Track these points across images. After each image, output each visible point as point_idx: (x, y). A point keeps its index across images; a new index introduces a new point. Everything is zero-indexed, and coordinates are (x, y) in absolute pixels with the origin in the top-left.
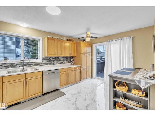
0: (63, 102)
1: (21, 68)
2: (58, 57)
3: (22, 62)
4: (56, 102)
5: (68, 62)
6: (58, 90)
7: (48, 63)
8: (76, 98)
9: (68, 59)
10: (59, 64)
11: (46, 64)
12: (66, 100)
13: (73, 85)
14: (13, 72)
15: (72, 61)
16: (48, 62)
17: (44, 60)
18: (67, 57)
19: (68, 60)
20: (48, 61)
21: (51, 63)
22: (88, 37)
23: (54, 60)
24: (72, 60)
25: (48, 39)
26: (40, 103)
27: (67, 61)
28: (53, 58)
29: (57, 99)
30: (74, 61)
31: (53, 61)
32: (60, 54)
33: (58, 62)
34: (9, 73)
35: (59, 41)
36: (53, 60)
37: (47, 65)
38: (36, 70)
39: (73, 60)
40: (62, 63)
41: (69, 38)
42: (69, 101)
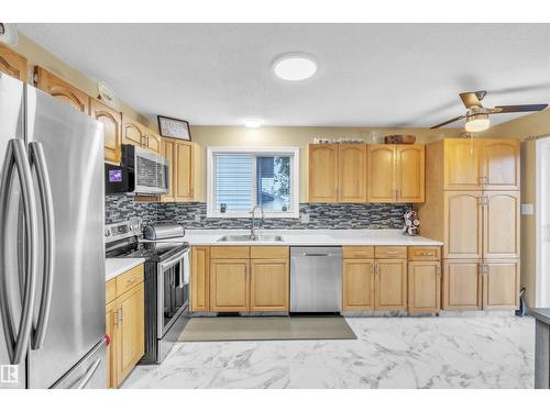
0: (337, 358)
1: (248, 232)
2: (349, 206)
3: (250, 216)
4: (315, 347)
5: (392, 226)
6: (337, 314)
7: (315, 224)
8: (389, 369)
9: (389, 211)
10: (354, 228)
11: (309, 226)
12: (349, 355)
13: (401, 316)
14: (236, 238)
15: (409, 223)
16: (316, 221)
17: (305, 212)
18: (387, 204)
19: (389, 217)
20: (315, 217)
21: (324, 225)
22: (476, 115)
23: (336, 213)
24: (407, 216)
25: (313, 148)
26: (275, 334)
27: (388, 221)
28: (330, 207)
29: (322, 342)
30: (417, 222)
31: (333, 217)
32: (349, 196)
33: (349, 222)
34: (224, 239)
35: (351, 152)
36: (331, 213)
37: (312, 228)
38: (280, 239)
39: (412, 218)
40: (365, 225)
41: (393, 134)
42: (356, 364)
